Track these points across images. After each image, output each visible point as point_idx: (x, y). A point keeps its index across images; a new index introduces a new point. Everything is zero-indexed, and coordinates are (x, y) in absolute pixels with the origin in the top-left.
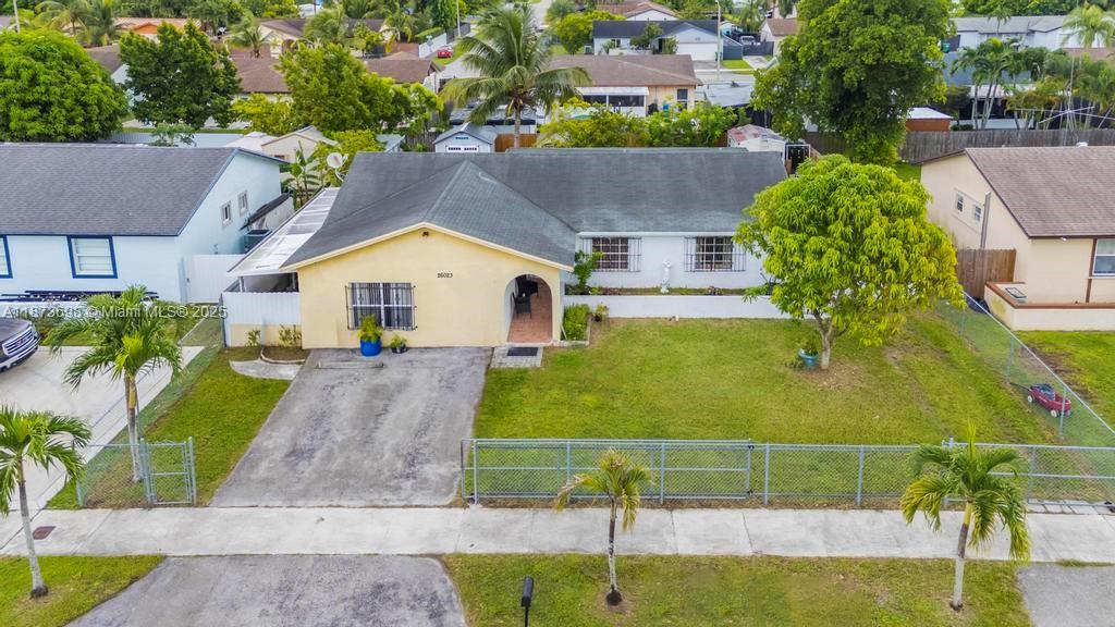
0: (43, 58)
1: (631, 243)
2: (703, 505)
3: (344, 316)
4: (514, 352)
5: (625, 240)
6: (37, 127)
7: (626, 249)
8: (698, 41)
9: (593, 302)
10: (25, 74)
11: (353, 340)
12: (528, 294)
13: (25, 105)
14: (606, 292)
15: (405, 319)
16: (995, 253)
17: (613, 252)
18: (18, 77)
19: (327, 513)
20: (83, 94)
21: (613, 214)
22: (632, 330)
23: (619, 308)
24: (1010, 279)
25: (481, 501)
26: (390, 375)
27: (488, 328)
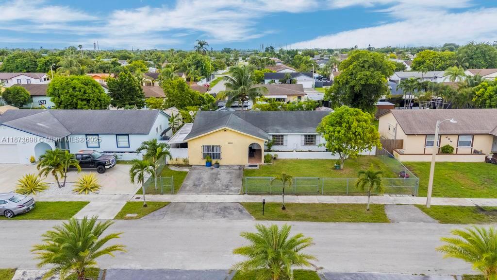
0: (87, 85)
1: (284, 137)
2: (306, 195)
3: (201, 156)
4: (250, 166)
5: (282, 136)
7: (283, 139)
8: (305, 80)
10: (83, 90)
11: (204, 162)
12: (253, 152)
14: (277, 151)
15: (218, 156)
16: (398, 140)
17: (278, 140)
18: (80, 91)
19: (208, 196)
20: (99, 97)
21: (279, 128)
22: (285, 161)
23: (281, 156)
24: (402, 148)
25: (247, 194)
26: (215, 170)
27: (243, 159)
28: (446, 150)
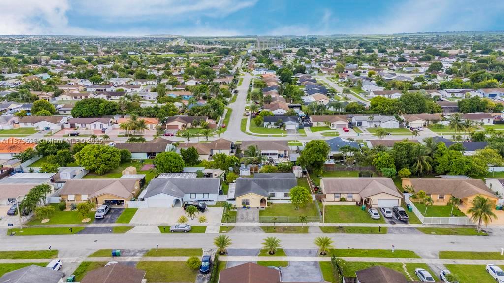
0: (176, 158)
2: (283, 223)
3: (241, 204)
4: (261, 208)
5: (275, 193)
6: (176, 171)
8: (292, 124)
9: (271, 201)
11: (242, 206)
12: (262, 201)
13: (174, 167)
14: (272, 200)
15: (248, 204)
16: (324, 195)
17: (273, 194)
19: (247, 223)
21: (273, 189)
22: (276, 205)
23: (274, 202)
24: (325, 198)
25: (262, 222)
26: (248, 210)
27: (259, 205)
28: (342, 200)
